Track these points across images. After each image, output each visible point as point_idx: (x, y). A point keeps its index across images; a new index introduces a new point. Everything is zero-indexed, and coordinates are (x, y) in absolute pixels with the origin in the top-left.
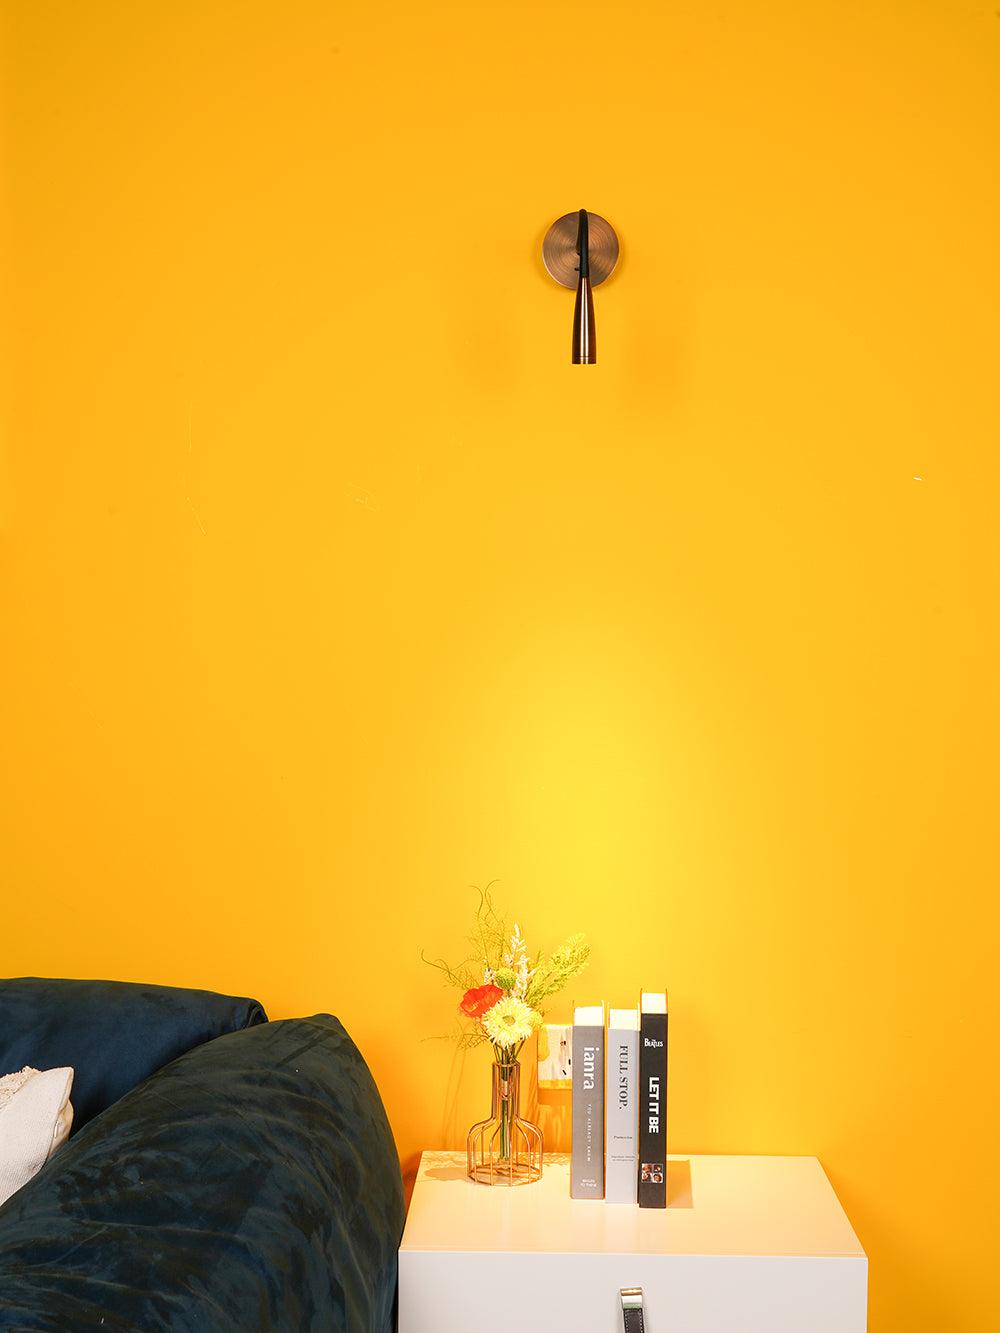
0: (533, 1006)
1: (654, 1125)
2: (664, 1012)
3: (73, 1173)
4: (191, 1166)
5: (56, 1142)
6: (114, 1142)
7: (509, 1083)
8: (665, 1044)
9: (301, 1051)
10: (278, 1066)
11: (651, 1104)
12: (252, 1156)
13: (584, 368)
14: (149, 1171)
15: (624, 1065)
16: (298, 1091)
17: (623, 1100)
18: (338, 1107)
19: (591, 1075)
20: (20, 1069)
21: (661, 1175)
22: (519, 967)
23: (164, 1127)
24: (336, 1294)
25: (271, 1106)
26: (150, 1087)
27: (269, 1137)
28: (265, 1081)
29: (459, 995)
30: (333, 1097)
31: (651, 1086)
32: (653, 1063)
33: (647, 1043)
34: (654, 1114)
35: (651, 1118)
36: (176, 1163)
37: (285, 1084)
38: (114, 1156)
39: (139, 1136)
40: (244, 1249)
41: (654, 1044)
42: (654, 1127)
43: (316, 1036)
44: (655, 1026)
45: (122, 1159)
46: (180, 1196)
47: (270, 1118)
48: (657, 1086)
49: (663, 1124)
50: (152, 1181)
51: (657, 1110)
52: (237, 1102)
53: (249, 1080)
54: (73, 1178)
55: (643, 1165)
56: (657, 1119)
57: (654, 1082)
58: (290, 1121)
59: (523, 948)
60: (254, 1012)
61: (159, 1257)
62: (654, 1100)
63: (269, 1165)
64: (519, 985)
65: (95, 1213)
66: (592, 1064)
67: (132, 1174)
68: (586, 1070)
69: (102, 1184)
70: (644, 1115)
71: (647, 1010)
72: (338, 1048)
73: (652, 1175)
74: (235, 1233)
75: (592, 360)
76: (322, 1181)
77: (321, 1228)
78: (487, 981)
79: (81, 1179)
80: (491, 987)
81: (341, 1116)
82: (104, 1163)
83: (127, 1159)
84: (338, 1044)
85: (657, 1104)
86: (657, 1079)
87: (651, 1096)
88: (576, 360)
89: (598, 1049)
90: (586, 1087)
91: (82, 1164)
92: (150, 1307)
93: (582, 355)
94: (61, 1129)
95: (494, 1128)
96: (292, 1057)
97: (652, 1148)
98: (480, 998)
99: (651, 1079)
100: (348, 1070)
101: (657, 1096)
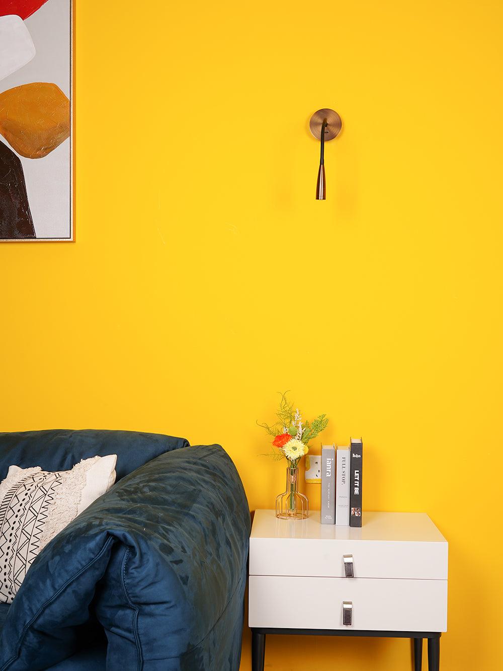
0: (305, 443)
1: (356, 491)
2: (360, 442)
3: (122, 489)
4: (169, 488)
5: (110, 485)
6: (137, 480)
7: (294, 477)
8: (362, 456)
9: (209, 455)
10: (200, 459)
11: (355, 482)
12: (194, 488)
13: (321, 201)
14: (152, 489)
15: (344, 466)
16: (209, 468)
17: (344, 481)
18: (225, 476)
19: (330, 471)
20: (94, 456)
21: (360, 513)
22: (299, 427)
23: (157, 476)
24: (228, 543)
25: (198, 472)
26: (147, 465)
27: (199, 481)
28: (195, 463)
29: (273, 438)
30: (223, 473)
31: (356, 474)
32: (356, 465)
33: (354, 456)
34: (356, 486)
35: (355, 488)
36: (163, 487)
37: (203, 465)
38: (138, 484)
39: (147, 478)
40: (193, 517)
41: (357, 456)
42: (357, 492)
43: (214, 450)
44: (356, 448)
45: (141, 485)
46: (167, 497)
47: (199, 476)
48: (358, 474)
49: (360, 491)
50: (155, 492)
51: (358, 485)
52: (186, 469)
53: (189, 462)
54: (122, 491)
55: (352, 509)
56: (358, 488)
57: (357, 473)
58: (207, 477)
59: (300, 419)
60: (185, 443)
61: (162, 514)
62: (357, 480)
63: (200, 491)
64: (299, 434)
65: (134, 501)
66: (330, 466)
67: (146, 490)
68: (327, 468)
69: (135, 492)
70: (352, 487)
71: (353, 442)
72: (223, 456)
73: (356, 513)
74: (189, 510)
75: (324, 198)
76: (221, 501)
77: (221, 517)
78: (284, 432)
79: (126, 491)
80: (287, 435)
81: (226, 479)
82: (134, 486)
83: (143, 485)
84: (223, 454)
85: (358, 482)
86: (358, 471)
87: (355, 478)
88: (318, 198)
89: (333, 459)
90: (327, 476)
91: (126, 486)
92: (161, 529)
93: (320, 196)
94: (112, 479)
95: (287, 496)
96: (205, 456)
97: (356, 501)
98: (281, 440)
99: (356, 471)
100: (227, 464)
101: (358, 479)
